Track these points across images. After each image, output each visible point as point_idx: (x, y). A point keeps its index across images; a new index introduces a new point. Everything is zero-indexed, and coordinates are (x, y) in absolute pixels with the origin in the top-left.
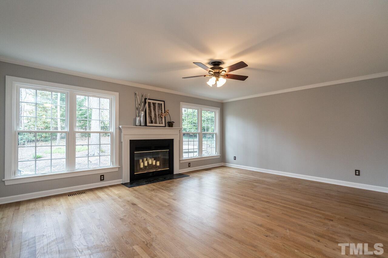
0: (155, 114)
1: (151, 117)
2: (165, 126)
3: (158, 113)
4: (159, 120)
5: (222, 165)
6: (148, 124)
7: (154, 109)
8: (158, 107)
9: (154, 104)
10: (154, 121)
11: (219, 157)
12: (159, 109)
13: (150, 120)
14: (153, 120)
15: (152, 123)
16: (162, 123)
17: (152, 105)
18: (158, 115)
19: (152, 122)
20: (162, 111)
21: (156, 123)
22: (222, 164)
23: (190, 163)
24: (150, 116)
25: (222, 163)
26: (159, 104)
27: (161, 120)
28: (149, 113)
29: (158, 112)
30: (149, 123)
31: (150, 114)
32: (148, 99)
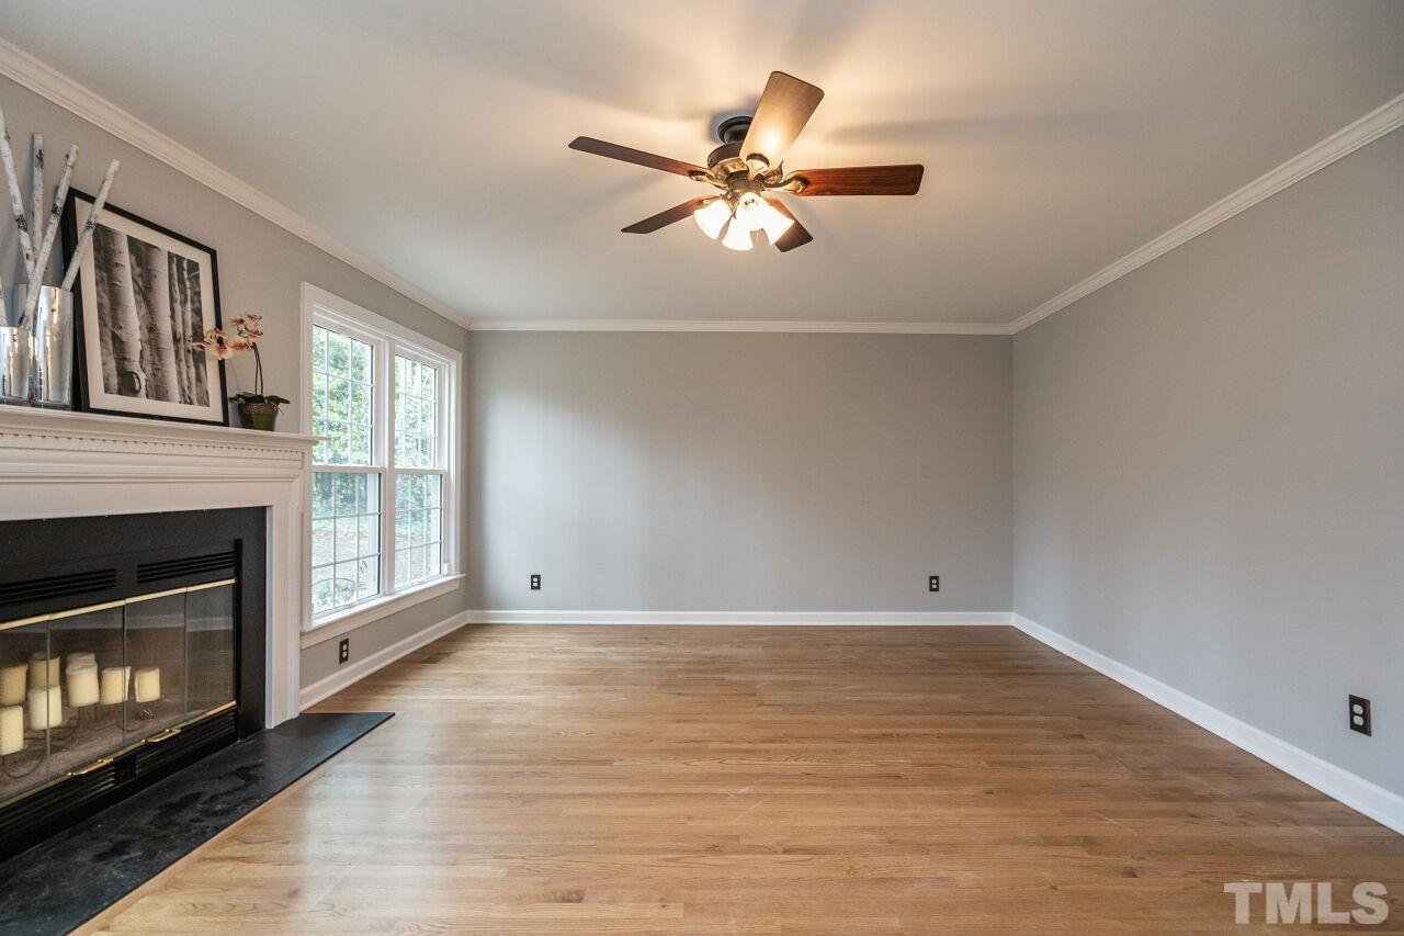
0: (152, 329)
1: (118, 346)
2: (225, 423)
3: (169, 320)
4: (179, 373)
5: (470, 621)
6: (98, 396)
7: (146, 292)
8: (171, 286)
9: (140, 251)
10: (143, 377)
11: (457, 586)
12: (178, 296)
13: (112, 364)
14: (135, 367)
15: (134, 392)
16: (204, 401)
17: (125, 258)
18: (176, 340)
19: (127, 385)
20: (198, 312)
21: (159, 393)
22: (470, 617)
23: (346, 642)
24: (115, 338)
25: (468, 611)
26: (180, 259)
27: (199, 379)
28: (107, 310)
29: (173, 317)
30: (107, 390)
31: (115, 319)
32: (108, 207)
